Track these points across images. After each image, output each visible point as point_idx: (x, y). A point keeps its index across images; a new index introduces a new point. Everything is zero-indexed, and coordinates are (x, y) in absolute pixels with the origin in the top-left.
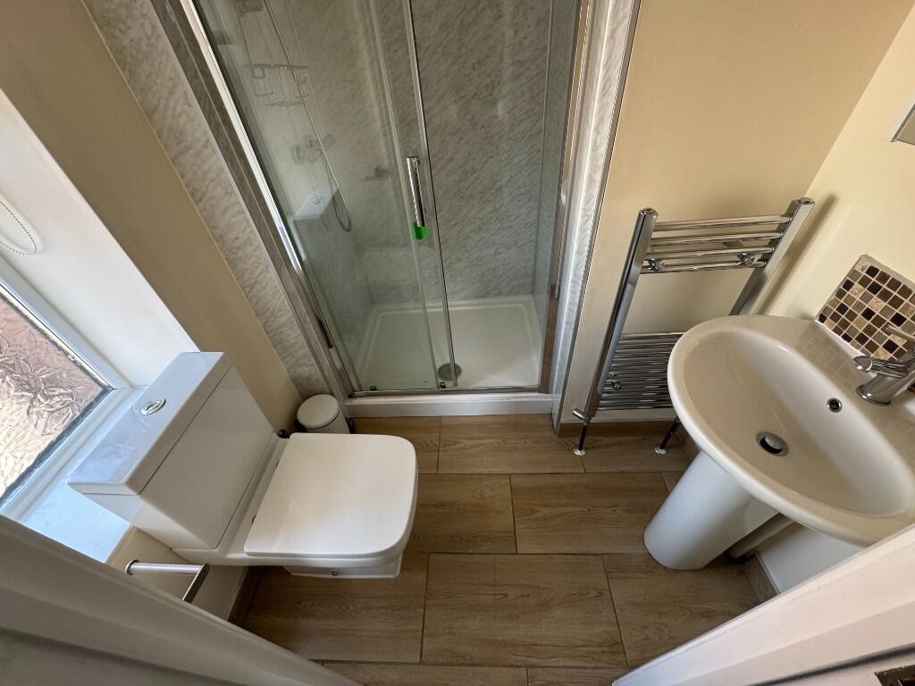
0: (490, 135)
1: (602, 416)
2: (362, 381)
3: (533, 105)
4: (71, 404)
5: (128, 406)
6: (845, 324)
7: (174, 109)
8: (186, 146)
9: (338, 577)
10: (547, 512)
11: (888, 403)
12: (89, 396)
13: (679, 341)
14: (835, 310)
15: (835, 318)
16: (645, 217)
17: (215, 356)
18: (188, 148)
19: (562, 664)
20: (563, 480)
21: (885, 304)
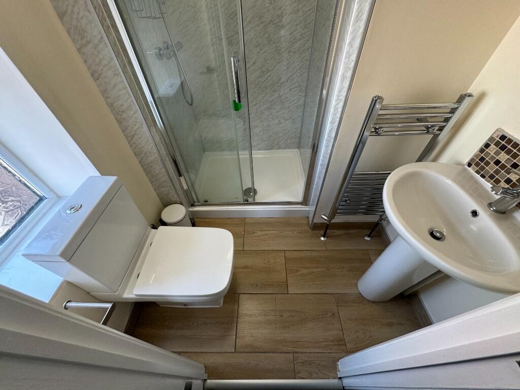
0: (278, 48)
1: (338, 219)
2: (200, 197)
3: (306, 30)
4: (20, 207)
5: (56, 209)
6: (482, 168)
7: (78, 13)
8: (87, 41)
9: (188, 307)
10: (304, 271)
11: (504, 213)
12: (31, 202)
13: (389, 176)
14: (478, 160)
15: (477, 164)
16: (376, 100)
17: (112, 179)
18: (88, 42)
19: (312, 351)
20: (314, 254)
21: (508, 157)
